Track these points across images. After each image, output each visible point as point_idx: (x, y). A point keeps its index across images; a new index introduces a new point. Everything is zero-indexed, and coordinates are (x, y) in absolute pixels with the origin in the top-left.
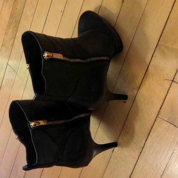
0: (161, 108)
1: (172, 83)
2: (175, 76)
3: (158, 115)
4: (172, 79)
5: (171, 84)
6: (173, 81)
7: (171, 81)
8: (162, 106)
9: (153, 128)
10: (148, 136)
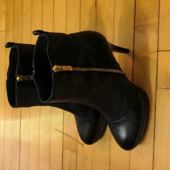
0: (157, 79)
1: (158, 53)
2: (158, 46)
3: (156, 86)
4: (157, 50)
5: (158, 55)
6: (158, 51)
7: (157, 52)
8: (157, 77)
9: (157, 100)
10: (155, 110)
